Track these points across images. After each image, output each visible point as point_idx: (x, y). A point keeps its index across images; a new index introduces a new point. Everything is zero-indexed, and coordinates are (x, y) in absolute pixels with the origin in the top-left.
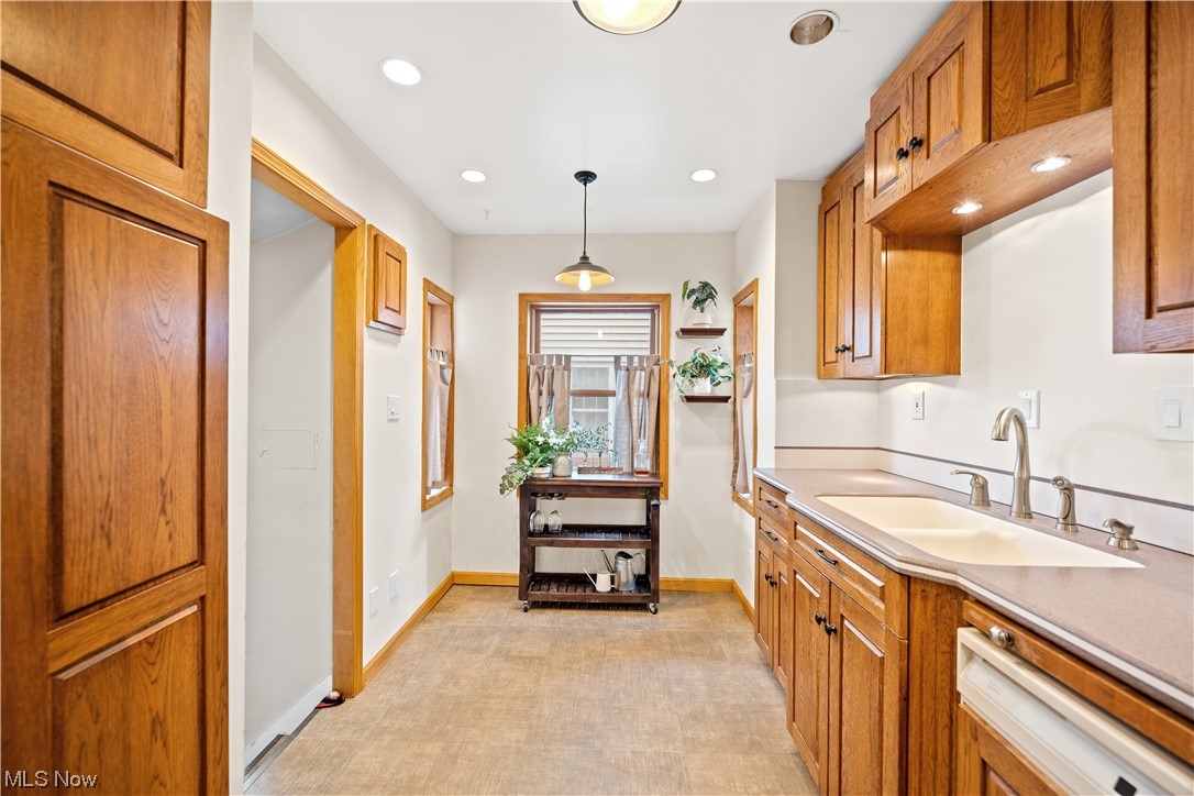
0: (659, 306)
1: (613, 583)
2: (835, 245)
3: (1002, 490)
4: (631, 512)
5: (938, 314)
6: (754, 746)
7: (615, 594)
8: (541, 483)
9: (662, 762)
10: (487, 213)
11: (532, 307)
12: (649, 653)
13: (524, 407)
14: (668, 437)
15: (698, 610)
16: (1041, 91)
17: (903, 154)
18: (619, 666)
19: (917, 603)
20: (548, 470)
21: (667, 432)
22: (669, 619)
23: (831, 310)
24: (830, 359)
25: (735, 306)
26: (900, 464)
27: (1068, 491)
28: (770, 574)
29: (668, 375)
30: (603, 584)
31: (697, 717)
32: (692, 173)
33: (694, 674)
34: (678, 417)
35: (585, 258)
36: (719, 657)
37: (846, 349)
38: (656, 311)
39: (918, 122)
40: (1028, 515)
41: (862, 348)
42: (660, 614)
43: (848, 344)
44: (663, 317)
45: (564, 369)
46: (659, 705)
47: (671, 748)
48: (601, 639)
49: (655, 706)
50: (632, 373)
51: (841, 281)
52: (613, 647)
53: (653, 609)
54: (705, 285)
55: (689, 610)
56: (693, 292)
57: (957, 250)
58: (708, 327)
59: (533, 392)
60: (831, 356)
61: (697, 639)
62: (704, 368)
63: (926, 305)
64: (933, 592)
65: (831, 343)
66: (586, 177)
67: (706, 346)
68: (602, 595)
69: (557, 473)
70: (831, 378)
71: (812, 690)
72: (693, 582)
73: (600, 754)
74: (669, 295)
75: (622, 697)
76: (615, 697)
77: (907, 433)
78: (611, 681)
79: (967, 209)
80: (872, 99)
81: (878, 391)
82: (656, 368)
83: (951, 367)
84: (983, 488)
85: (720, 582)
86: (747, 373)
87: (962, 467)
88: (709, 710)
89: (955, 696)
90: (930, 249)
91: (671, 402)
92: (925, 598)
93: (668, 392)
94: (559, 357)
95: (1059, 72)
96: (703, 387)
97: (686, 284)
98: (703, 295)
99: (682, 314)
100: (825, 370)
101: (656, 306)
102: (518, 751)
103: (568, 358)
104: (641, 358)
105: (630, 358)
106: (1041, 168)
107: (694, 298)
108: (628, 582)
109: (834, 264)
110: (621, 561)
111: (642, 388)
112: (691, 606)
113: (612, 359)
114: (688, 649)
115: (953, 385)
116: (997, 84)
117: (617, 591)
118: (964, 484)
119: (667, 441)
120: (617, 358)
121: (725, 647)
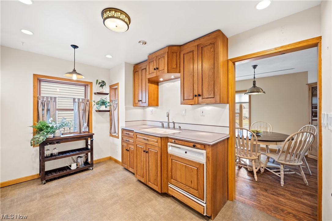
0: (88, 85)
1: (77, 166)
2: (137, 79)
3: (166, 125)
4: (81, 144)
5: (156, 96)
6: (129, 184)
7: (78, 168)
8: (50, 139)
9: (112, 195)
10: (23, 43)
11: (38, 79)
12: (96, 178)
13: (36, 114)
14: (92, 122)
15: (104, 165)
16: (173, 68)
17: (155, 69)
18: (89, 184)
19: (162, 141)
20: (53, 135)
21: (92, 120)
22: (96, 170)
23: (136, 93)
24: (136, 103)
25: (110, 88)
26: (148, 123)
27: (174, 123)
28: (127, 149)
29: (92, 105)
30: (74, 167)
31: (115, 185)
32: (106, 55)
33: (111, 177)
34: (95, 116)
35: (74, 70)
36: (114, 172)
37: (140, 101)
38: (87, 86)
39: (157, 65)
40: (169, 128)
41: (144, 101)
42: (94, 169)
43: (141, 100)
44: (90, 89)
45: (54, 102)
46: (105, 187)
47: (112, 192)
48: (79, 181)
49: (104, 187)
50: (80, 104)
51: (139, 87)
52: (85, 181)
53: (92, 169)
54: (103, 82)
55: (101, 166)
56: (100, 83)
57: (158, 85)
58: (104, 92)
59: (40, 109)
60: (137, 102)
61: (107, 171)
62: (103, 103)
63: (154, 94)
64: (164, 139)
65: (137, 99)
66: (75, 47)
67: (104, 97)
68: (74, 170)
69: (55, 136)
70: (136, 106)
71: (142, 165)
72: (100, 160)
73: (96, 201)
74: (92, 82)
75: (94, 189)
76: (92, 190)
77: (149, 117)
78: (89, 187)
79: (161, 80)
80: (148, 56)
81: (144, 109)
82: (88, 103)
83: (157, 105)
84: (163, 125)
85: (107, 158)
86: (115, 105)
87: (161, 122)
88: (117, 182)
89: (167, 152)
90: (155, 84)
91: (93, 112)
92: (163, 140)
93: (92, 109)
94: (51, 98)
95: (175, 67)
96: (103, 108)
97: (97, 80)
98: (103, 84)
99: (96, 88)
100: (135, 105)
101: (86, 85)
102: (70, 213)
103: (55, 98)
104: (82, 99)
105: (79, 99)
106: (172, 77)
107: (100, 84)
108: (82, 164)
109: (137, 82)
110: (79, 159)
111: (83, 108)
112: (101, 165)
113: (73, 99)
114: (106, 174)
115: (157, 108)
116: (169, 65)
117: (79, 168)
118: (160, 125)
119: (92, 123)
120: (74, 99)
121: (115, 170)
